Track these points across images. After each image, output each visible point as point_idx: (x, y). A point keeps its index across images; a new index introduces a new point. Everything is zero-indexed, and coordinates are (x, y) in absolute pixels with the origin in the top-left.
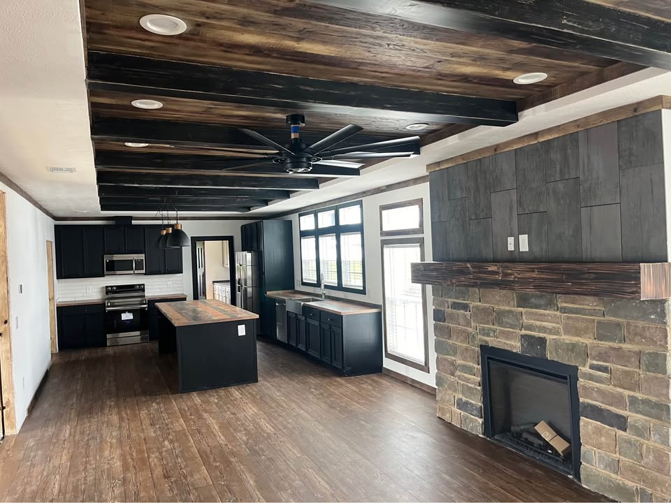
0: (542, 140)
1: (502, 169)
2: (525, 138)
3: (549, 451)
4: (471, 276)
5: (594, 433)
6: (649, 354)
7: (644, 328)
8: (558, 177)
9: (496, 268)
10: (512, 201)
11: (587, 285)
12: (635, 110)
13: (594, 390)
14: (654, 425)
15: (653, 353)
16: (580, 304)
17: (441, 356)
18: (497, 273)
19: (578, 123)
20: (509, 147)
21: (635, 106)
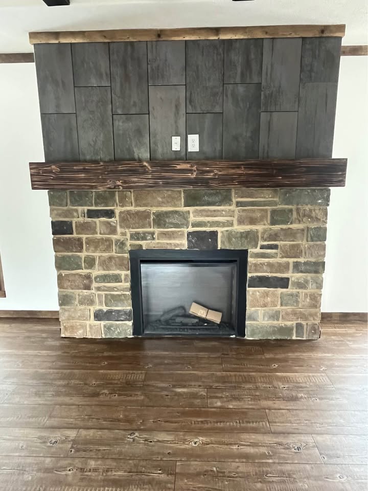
0: (223, 37)
1: (166, 60)
2: (203, 31)
3: (206, 324)
4: (150, 176)
5: (261, 297)
6: (315, 228)
7: (311, 211)
8: (238, 80)
9: (189, 165)
10: (179, 98)
11: (299, 178)
12: (323, 32)
13: (265, 265)
14: (312, 278)
15: (317, 227)
16: (256, 198)
17: (64, 273)
18: (190, 171)
19: (267, 30)
20: (178, 36)
21: (323, 28)
